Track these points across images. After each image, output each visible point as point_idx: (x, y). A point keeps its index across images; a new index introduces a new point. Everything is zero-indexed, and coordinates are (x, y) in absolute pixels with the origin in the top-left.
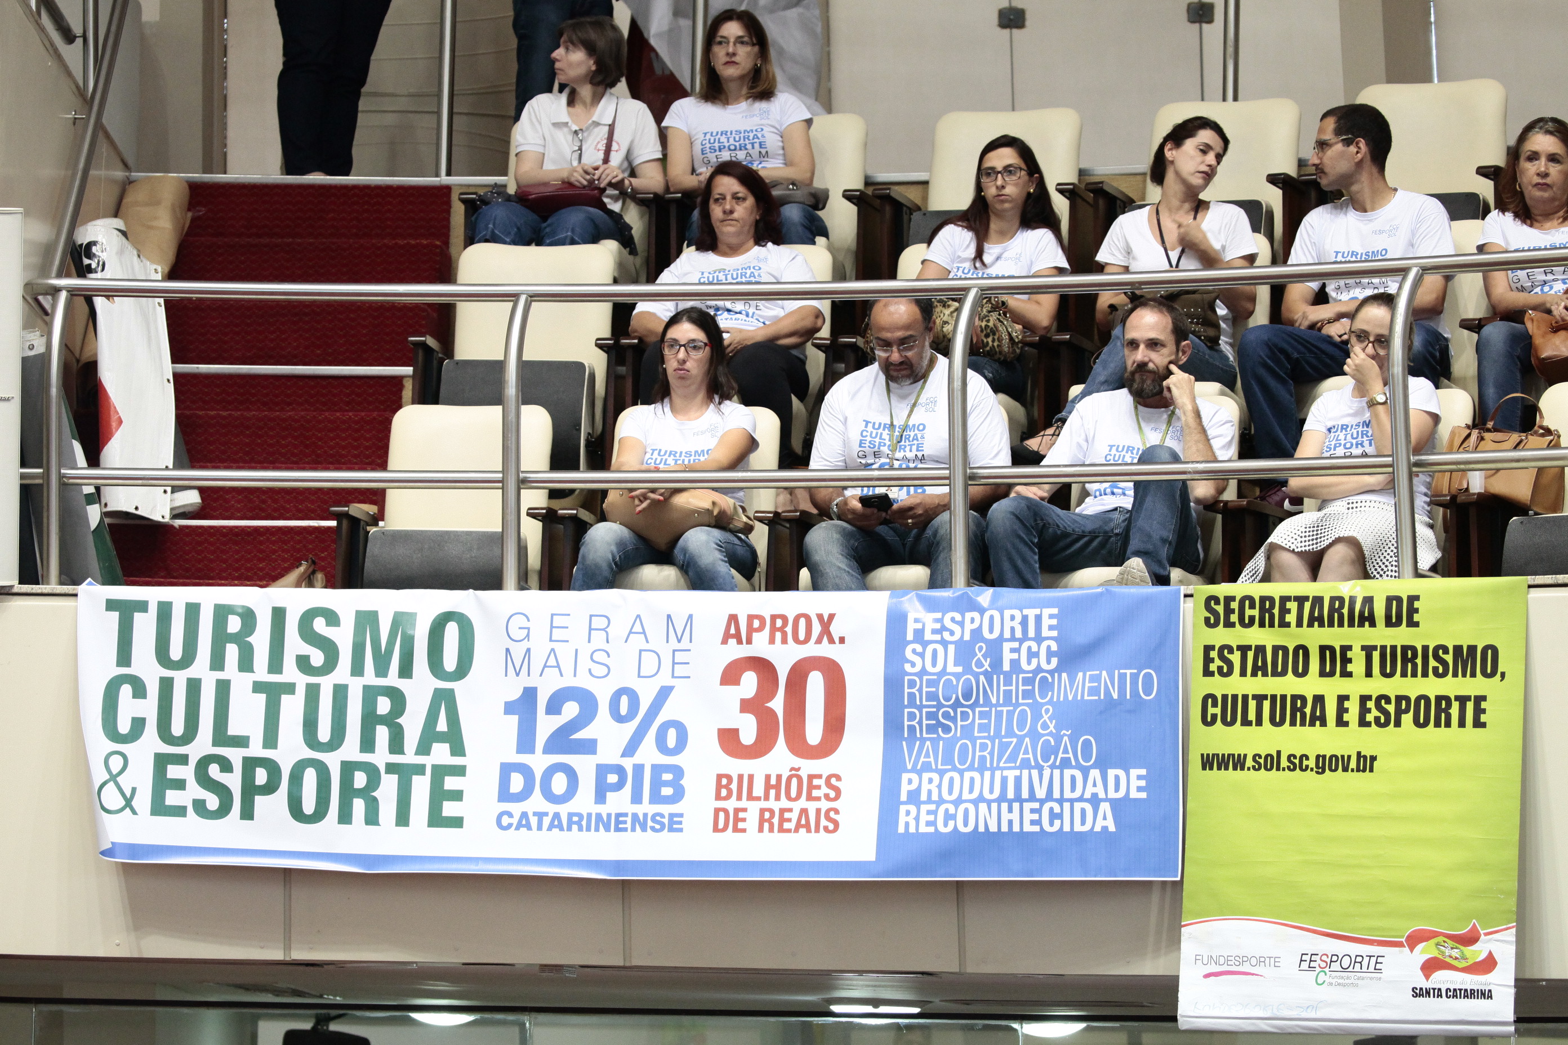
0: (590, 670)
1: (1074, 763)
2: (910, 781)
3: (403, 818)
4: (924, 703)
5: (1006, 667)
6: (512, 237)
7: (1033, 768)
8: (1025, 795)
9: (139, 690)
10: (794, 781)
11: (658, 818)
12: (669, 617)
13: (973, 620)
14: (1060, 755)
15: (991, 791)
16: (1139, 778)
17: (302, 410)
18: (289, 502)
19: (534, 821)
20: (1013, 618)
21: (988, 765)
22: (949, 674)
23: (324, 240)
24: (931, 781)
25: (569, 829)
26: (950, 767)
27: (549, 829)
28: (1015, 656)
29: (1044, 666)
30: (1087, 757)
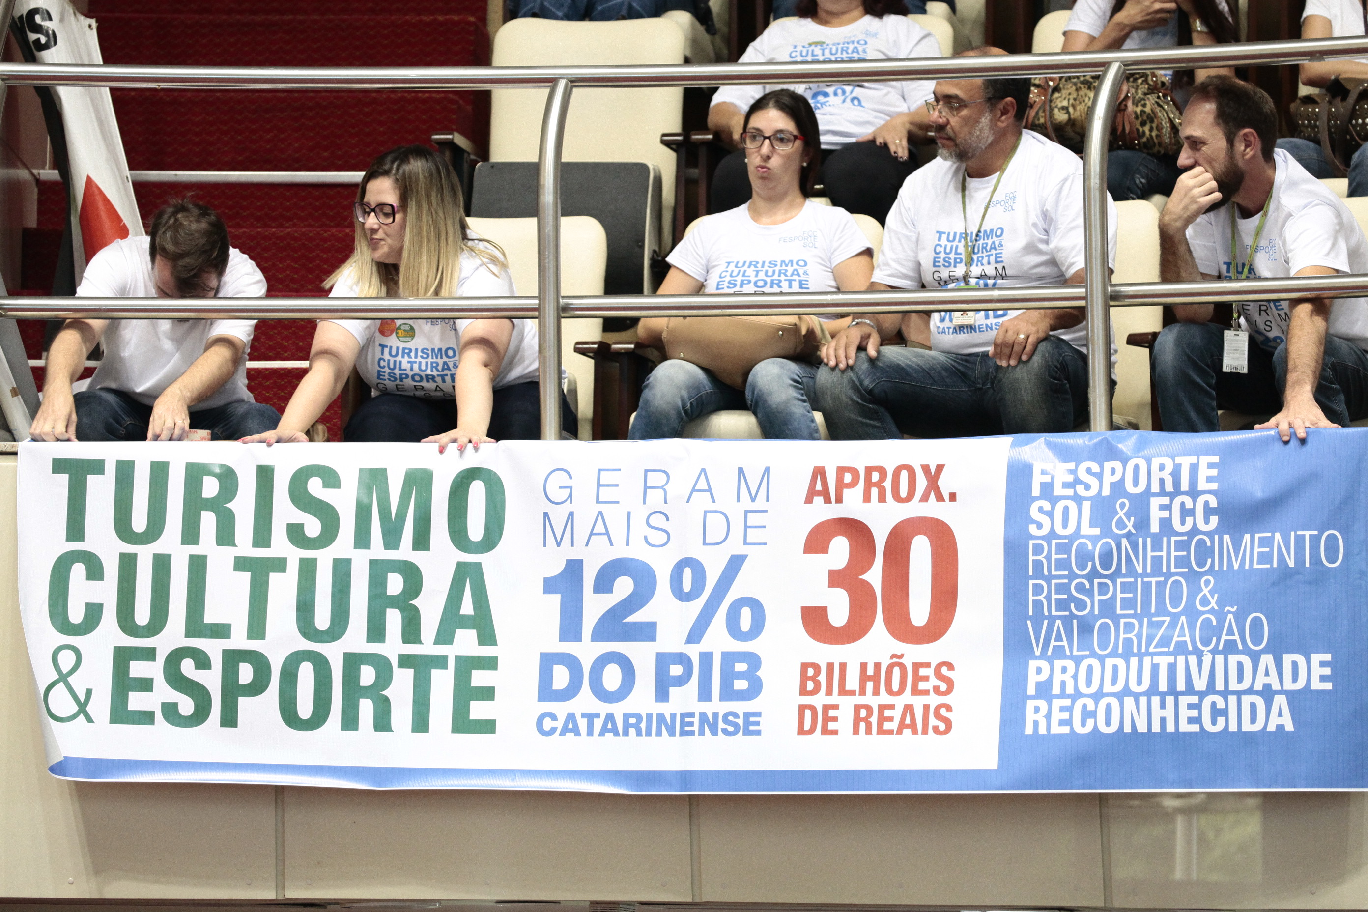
0: (646, 537)
1: (1240, 647)
2: (1039, 671)
3: (421, 723)
4: (1054, 573)
5: (1155, 528)
6: (565, 10)
7: (1191, 653)
8: (1181, 686)
9: (95, 571)
10: (896, 671)
11: (731, 718)
12: (741, 470)
13: (1113, 471)
14: (1224, 637)
15: (1139, 683)
16: (1323, 664)
17: (304, 227)
18: (287, 338)
19: (583, 724)
20: (1162, 468)
21: (1135, 650)
22: (1084, 537)
23: (332, 17)
24: (1064, 670)
25: (626, 733)
26: (1088, 653)
27: (602, 734)
28: (1165, 514)
29: (1202, 526)
30: (1257, 638)
